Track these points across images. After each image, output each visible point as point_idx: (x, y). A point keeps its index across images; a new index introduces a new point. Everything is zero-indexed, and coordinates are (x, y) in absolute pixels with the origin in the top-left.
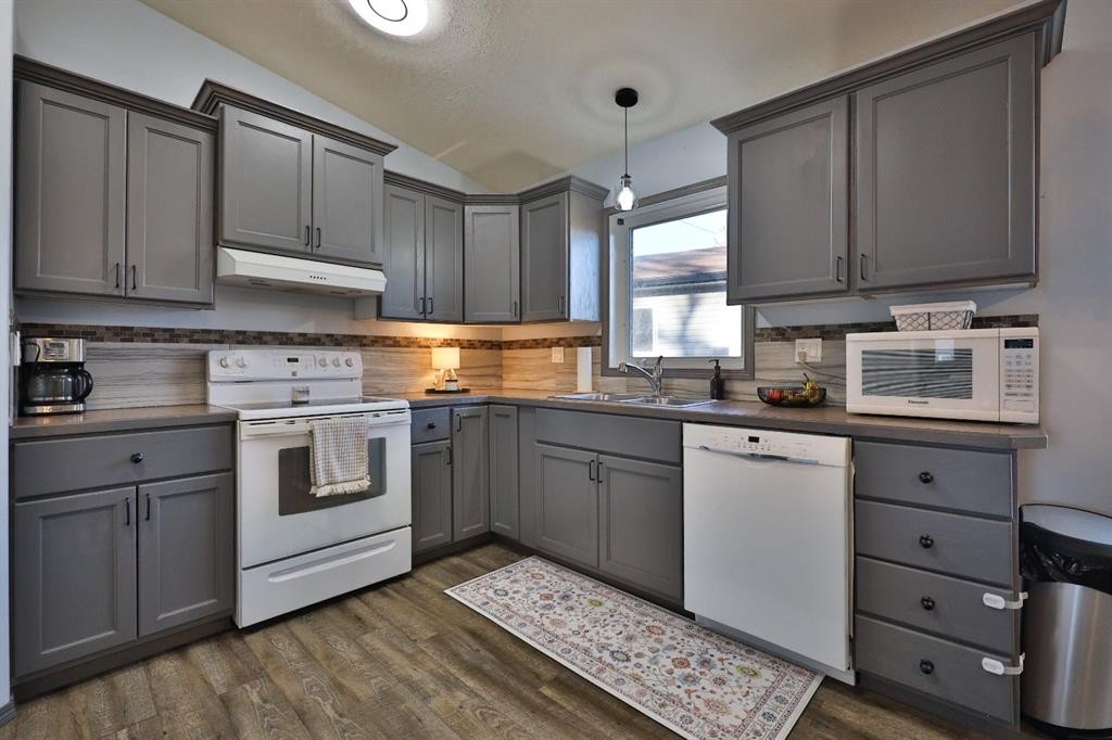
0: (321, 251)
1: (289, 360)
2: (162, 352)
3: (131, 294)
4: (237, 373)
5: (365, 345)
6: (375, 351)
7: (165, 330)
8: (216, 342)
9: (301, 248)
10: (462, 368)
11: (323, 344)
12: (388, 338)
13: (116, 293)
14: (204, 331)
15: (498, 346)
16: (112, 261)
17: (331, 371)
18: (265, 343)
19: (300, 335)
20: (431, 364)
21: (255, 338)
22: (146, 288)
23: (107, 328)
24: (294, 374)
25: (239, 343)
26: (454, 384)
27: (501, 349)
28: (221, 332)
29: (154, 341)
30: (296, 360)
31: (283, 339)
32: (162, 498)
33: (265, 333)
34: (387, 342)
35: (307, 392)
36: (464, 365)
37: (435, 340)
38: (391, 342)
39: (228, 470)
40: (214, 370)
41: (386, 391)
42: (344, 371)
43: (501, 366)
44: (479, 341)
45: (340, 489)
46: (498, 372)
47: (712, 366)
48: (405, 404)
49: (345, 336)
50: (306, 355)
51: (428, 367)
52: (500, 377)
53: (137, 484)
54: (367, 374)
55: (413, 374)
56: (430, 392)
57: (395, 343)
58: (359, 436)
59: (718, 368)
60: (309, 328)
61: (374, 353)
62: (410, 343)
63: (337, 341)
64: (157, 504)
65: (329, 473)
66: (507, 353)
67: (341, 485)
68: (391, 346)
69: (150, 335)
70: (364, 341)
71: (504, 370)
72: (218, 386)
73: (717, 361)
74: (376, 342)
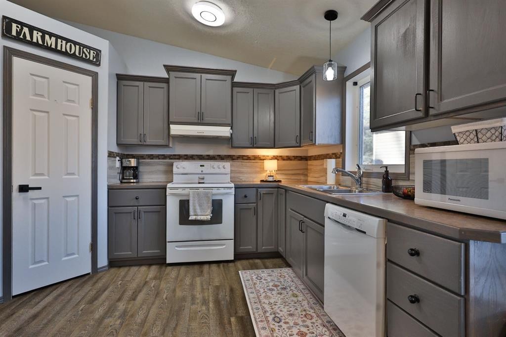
0: (204, 122)
1: (201, 166)
2: (161, 163)
3: (145, 143)
4: (181, 171)
5: (234, 159)
6: (239, 162)
7: (162, 155)
8: (178, 159)
9: (196, 121)
10: (278, 170)
11: (216, 159)
12: (244, 156)
13: (140, 143)
14: (174, 155)
15: (306, 158)
16: (139, 133)
17: (217, 171)
18: (194, 159)
19: (207, 155)
20: (263, 168)
21: (191, 157)
22: (149, 141)
23: (147, 155)
24: (202, 171)
25: (185, 159)
26: (272, 178)
27: (307, 160)
28: (179, 155)
29: (159, 159)
30: (203, 166)
31: (201, 157)
32: (144, 212)
33: (194, 155)
34: (244, 158)
35: (203, 179)
36: (279, 169)
37: (268, 156)
38: (246, 158)
39: (164, 205)
40: (175, 170)
41: (243, 180)
42: (222, 171)
43: (307, 169)
44: (293, 156)
45: (199, 218)
46: (305, 173)
47: (383, 170)
48: (232, 185)
49: (225, 155)
50: (207, 164)
51: (263, 170)
52: (306, 175)
53: (138, 206)
54: (232, 171)
55: (257, 172)
56: (262, 181)
57: (248, 158)
58: (208, 197)
59: (387, 172)
60: (211, 152)
61: (237, 163)
62: (256, 158)
63: (221, 158)
64: (143, 214)
65: (195, 210)
66: (310, 162)
67: (200, 216)
68: (246, 159)
69: (158, 157)
70: (234, 158)
71: (309, 172)
72: (176, 175)
73: (386, 167)
74: (239, 158)
